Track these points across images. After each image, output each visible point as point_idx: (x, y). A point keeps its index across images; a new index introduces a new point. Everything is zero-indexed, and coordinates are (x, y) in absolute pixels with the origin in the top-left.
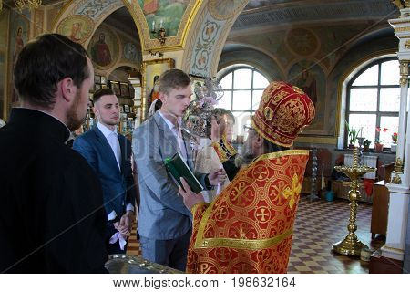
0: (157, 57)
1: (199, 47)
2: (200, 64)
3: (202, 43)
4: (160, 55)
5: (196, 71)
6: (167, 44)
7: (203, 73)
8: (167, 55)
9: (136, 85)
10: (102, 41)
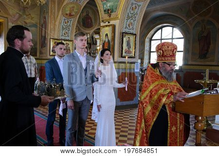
0: (107, 24)
1: (128, 17)
2: (129, 26)
3: (130, 15)
4: (109, 23)
5: (127, 30)
6: (112, 17)
7: (131, 31)
8: (112, 22)
9: (98, 39)
10: (88, 15)
